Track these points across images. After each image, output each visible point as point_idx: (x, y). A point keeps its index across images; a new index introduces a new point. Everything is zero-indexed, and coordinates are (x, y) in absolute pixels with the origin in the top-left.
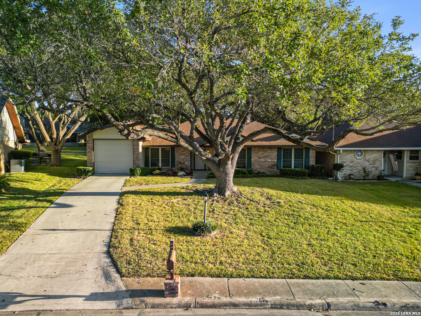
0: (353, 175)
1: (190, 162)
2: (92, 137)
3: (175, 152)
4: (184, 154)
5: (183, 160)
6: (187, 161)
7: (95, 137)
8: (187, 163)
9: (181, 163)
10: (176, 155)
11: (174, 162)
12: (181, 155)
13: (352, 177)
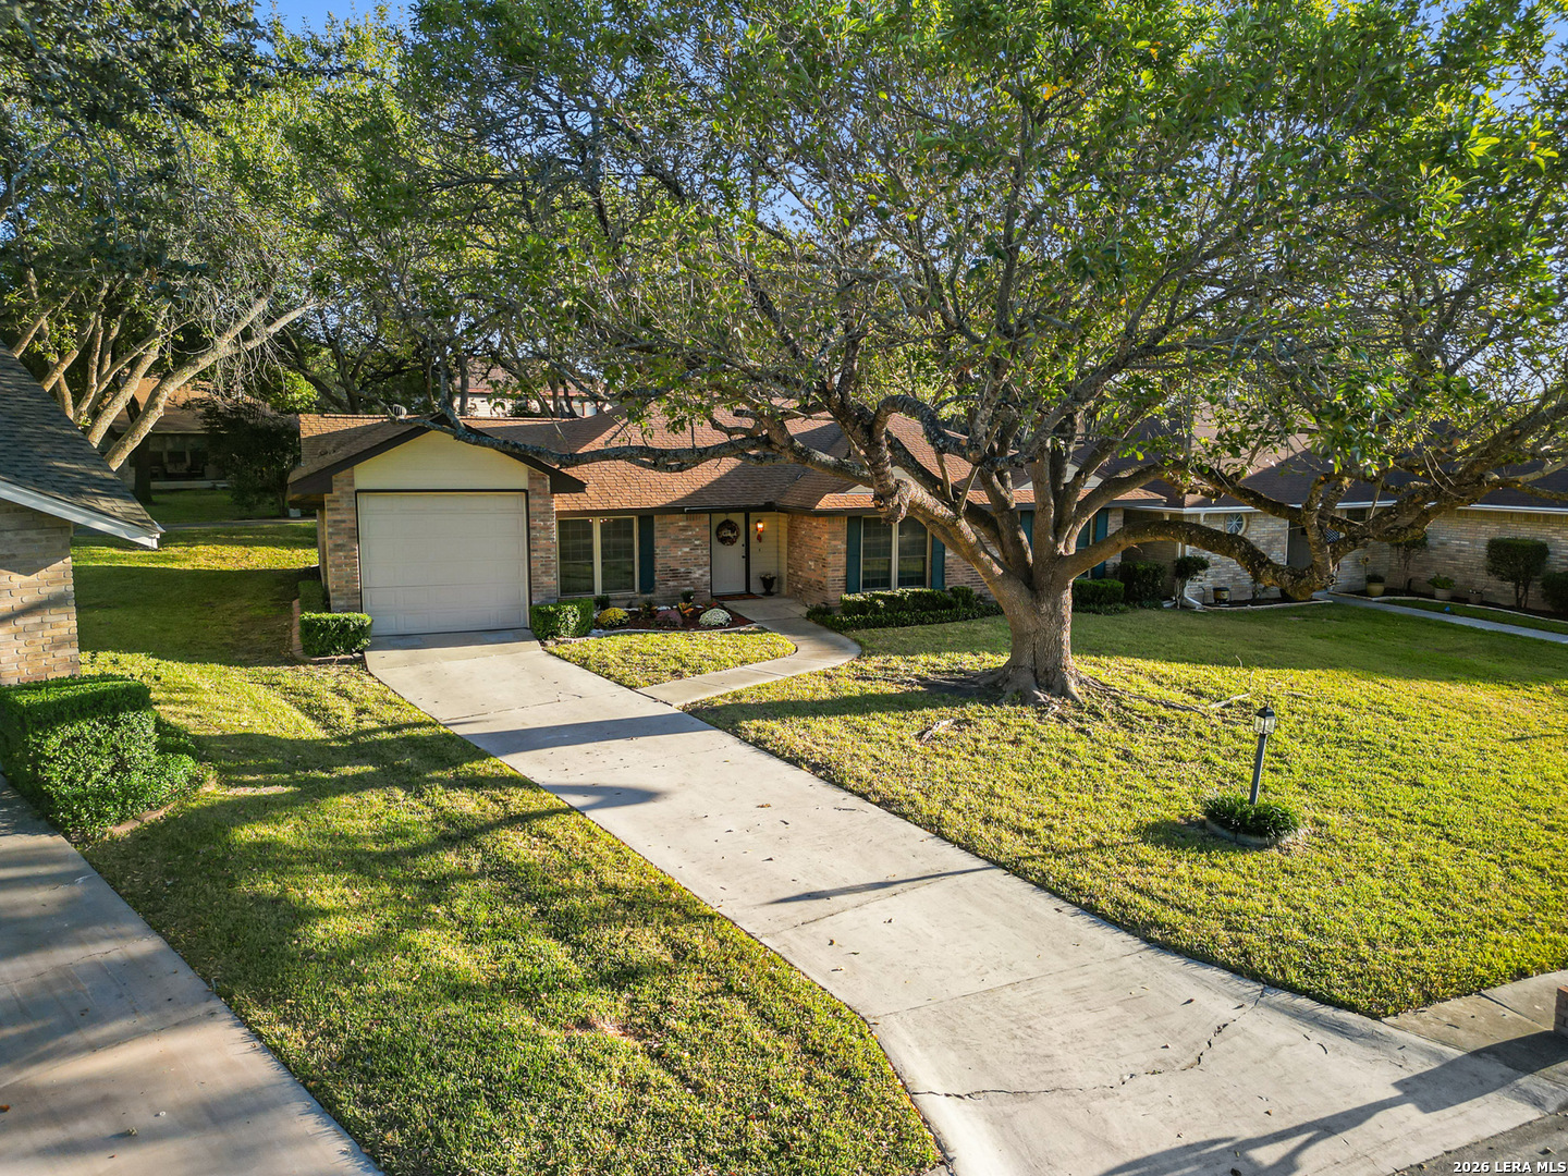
0: (1227, 590)
1: (707, 568)
2: (352, 485)
3: (656, 534)
4: (687, 541)
5: (684, 561)
6: (699, 566)
7: (360, 484)
8: (697, 574)
9: (675, 574)
10: (660, 543)
11: (653, 570)
12: (677, 542)
13: (1226, 595)
